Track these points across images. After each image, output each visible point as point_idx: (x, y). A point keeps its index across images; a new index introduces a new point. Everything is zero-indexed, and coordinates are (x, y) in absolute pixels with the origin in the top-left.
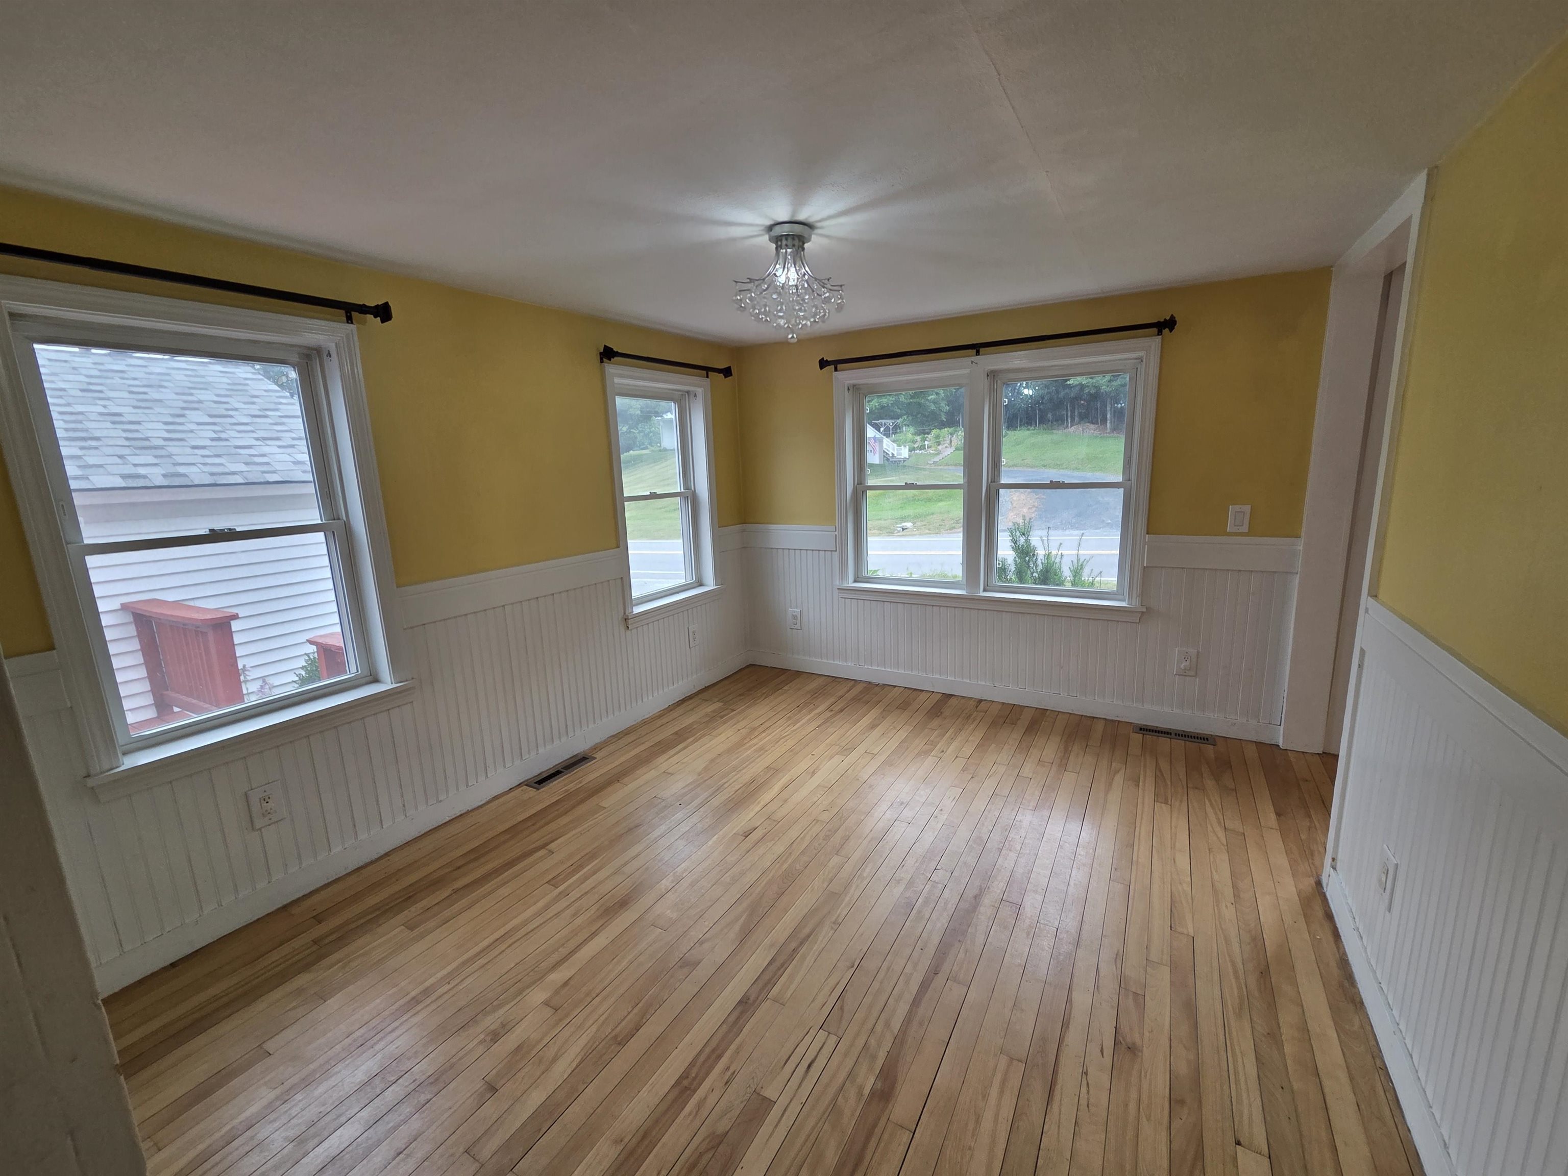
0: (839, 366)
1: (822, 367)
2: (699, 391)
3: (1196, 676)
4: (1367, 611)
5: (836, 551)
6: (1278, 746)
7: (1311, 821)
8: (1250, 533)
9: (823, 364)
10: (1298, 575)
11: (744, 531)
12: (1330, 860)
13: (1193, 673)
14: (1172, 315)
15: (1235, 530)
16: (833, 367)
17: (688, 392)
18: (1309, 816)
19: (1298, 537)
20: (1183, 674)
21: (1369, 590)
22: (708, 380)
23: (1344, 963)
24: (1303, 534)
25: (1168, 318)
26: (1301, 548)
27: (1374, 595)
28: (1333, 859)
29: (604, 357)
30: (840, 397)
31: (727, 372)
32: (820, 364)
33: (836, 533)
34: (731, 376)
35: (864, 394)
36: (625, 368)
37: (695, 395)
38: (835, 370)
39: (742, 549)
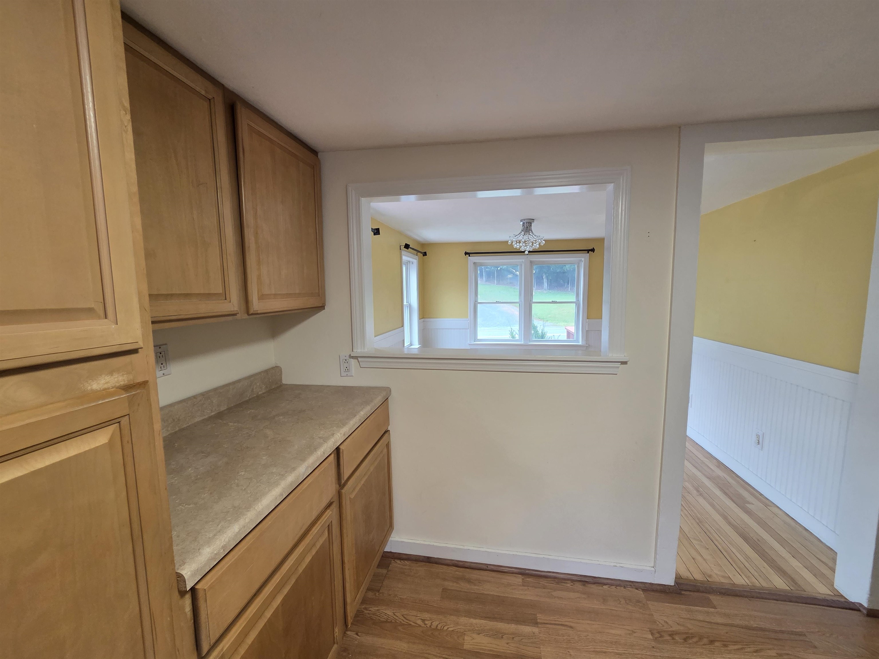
0: (470, 255)
1: (465, 255)
2: (416, 262)
5: (468, 329)
9: (466, 253)
11: (424, 321)
14: (593, 248)
17: (411, 262)
22: (418, 257)
29: (404, 248)
30: (471, 266)
31: (425, 254)
32: (465, 253)
33: (469, 321)
34: (426, 255)
35: (478, 266)
36: (404, 252)
37: (413, 263)
38: (469, 256)
39: (423, 329)
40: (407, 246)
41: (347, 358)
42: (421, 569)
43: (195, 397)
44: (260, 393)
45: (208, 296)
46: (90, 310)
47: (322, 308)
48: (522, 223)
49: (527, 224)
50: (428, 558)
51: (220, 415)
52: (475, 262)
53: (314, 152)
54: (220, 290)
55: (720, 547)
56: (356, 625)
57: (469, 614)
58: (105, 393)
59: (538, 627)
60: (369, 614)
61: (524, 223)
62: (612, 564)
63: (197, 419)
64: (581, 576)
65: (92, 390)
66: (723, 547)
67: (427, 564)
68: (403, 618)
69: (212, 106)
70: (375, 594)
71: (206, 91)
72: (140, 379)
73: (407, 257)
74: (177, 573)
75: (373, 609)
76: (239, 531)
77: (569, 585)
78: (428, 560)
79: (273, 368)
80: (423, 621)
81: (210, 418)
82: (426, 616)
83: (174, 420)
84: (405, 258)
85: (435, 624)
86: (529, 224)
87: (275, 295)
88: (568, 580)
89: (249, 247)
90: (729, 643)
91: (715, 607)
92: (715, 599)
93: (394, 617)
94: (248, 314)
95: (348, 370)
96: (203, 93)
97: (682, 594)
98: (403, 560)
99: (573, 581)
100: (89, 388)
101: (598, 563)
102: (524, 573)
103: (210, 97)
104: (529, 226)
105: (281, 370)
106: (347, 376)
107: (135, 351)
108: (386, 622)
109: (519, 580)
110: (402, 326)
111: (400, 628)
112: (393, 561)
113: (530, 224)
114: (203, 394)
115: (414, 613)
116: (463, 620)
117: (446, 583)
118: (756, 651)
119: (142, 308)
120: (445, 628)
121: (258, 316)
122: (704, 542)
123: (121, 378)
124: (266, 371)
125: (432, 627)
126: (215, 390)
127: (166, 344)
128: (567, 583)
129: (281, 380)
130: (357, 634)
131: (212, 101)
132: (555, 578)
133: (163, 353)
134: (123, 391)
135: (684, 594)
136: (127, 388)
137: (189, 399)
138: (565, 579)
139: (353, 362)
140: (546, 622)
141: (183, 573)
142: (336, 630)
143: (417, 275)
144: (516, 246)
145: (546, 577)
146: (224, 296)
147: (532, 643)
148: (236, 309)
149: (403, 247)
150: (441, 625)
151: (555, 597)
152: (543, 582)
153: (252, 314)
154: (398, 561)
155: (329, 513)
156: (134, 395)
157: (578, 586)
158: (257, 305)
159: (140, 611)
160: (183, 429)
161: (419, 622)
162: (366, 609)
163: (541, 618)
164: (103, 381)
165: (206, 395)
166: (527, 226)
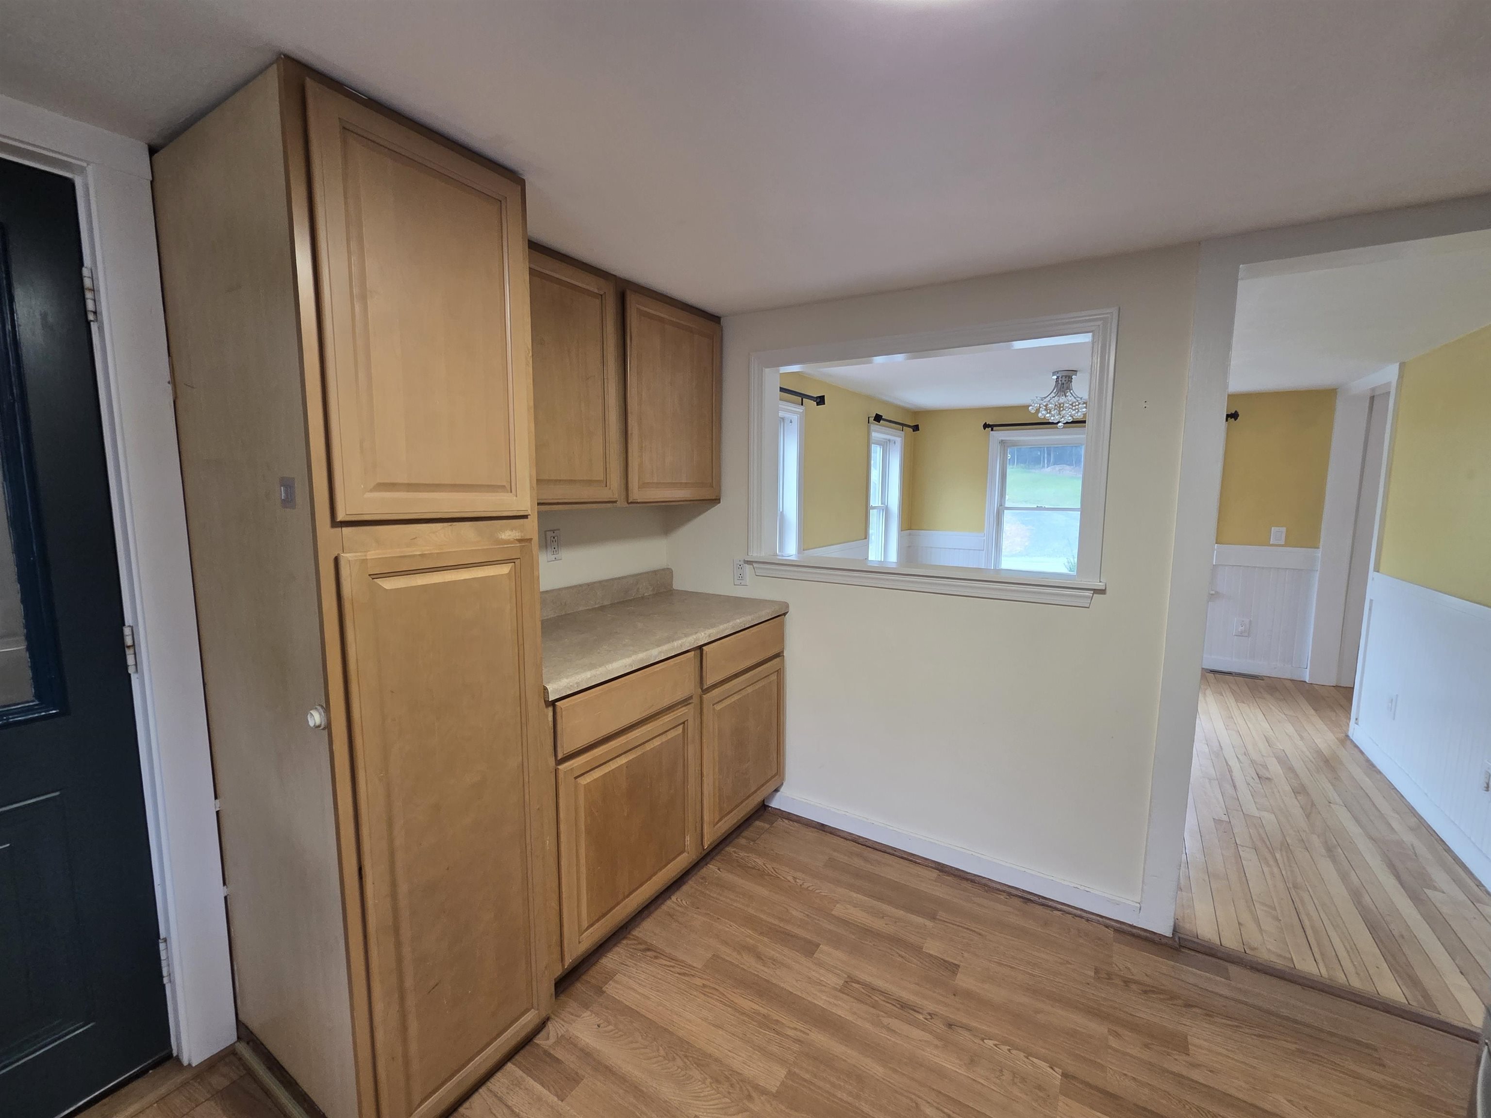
0: (994, 428)
1: (985, 429)
2: (899, 440)
3: (1249, 636)
4: (1373, 579)
5: (983, 550)
6: (1305, 682)
7: (1336, 712)
8: (1286, 545)
9: (986, 426)
10: (1318, 572)
11: (910, 534)
12: (1355, 720)
13: (1246, 634)
14: (1236, 411)
15: (1276, 542)
16: (990, 429)
17: (889, 440)
18: (1335, 711)
19: (1318, 548)
20: (1240, 635)
21: (1374, 568)
22: (903, 432)
23: (1368, 761)
24: (1321, 547)
25: (1233, 412)
26: (1320, 555)
27: (1377, 570)
28: (1356, 719)
29: (874, 420)
30: (994, 448)
31: (916, 428)
32: (983, 426)
33: (985, 538)
34: (919, 430)
35: (1008, 447)
36: (875, 426)
37: (895, 443)
38: (992, 430)
39: (909, 547)
40: (878, 418)
41: (742, 563)
42: (811, 835)
43: (580, 586)
44: (646, 594)
45: (590, 482)
46: (504, 487)
47: (716, 501)
48: (1055, 377)
49: (1064, 379)
50: (823, 825)
51: (602, 608)
52: (1002, 441)
53: (714, 319)
54: (601, 477)
55: (1307, 923)
56: (720, 862)
57: (851, 887)
58: (508, 542)
59: (934, 922)
60: (736, 857)
61: (1058, 378)
62: (1073, 885)
63: (581, 608)
64: (1024, 891)
65: (502, 539)
66: (1313, 927)
67: (821, 832)
68: (773, 870)
69: (604, 302)
70: (749, 843)
71: (598, 289)
72: (528, 537)
73: (878, 433)
74: (544, 686)
75: (742, 854)
76: (590, 678)
77: (1002, 897)
78: (822, 828)
79: (663, 570)
80: (795, 878)
81: (594, 609)
82: (799, 875)
83: (561, 604)
84: (875, 435)
85: (806, 885)
86: (1067, 379)
87: (658, 483)
88: (1004, 892)
89: (632, 434)
90: (1215, 1014)
91: (1228, 978)
92: (1233, 969)
93: (764, 867)
94: (628, 503)
95: (741, 577)
96: (596, 291)
97: (1180, 951)
98: (791, 820)
99: (1010, 894)
100: (500, 537)
101: (1052, 878)
102: (941, 868)
103: (602, 293)
104: (1065, 382)
105: (672, 572)
106: (741, 584)
107: (525, 517)
108: (753, 868)
109: (934, 874)
110: (866, 538)
111: (766, 877)
112: (779, 819)
113: (1070, 379)
114: (588, 585)
115: (787, 869)
116: (841, 890)
117: (835, 854)
118: (1259, 1036)
119: (531, 487)
120: (817, 891)
121: (639, 505)
122: (1278, 911)
123: (517, 534)
124: (655, 572)
125: (803, 886)
126: (600, 582)
127: (559, 530)
128: (1000, 894)
129: (671, 585)
130: (719, 869)
131: (603, 296)
132: (985, 885)
133: (556, 538)
134: (517, 542)
135: (1183, 952)
136: (520, 541)
137: (575, 586)
138: (998, 890)
139: (748, 567)
140: (946, 920)
141: (548, 687)
142: (688, 838)
143: (901, 460)
144: (1042, 415)
145: (973, 881)
146: (605, 483)
147: (918, 932)
148: (616, 496)
149: (872, 419)
150: (813, 887)
151: (974, 903)
152: (965, 884)
153: (632, 503)
154: (786, 821)
155: (684, 710)
156: (524, 546)
157: (1017, 902)
158: (636, 494)
159: (520, 694)
160: (568, 614)
161: (790, 878)
162: (735, 852)
163: (941, 915)
164: (507, 534)
165: (591, 587)
166: (1063, 381)
